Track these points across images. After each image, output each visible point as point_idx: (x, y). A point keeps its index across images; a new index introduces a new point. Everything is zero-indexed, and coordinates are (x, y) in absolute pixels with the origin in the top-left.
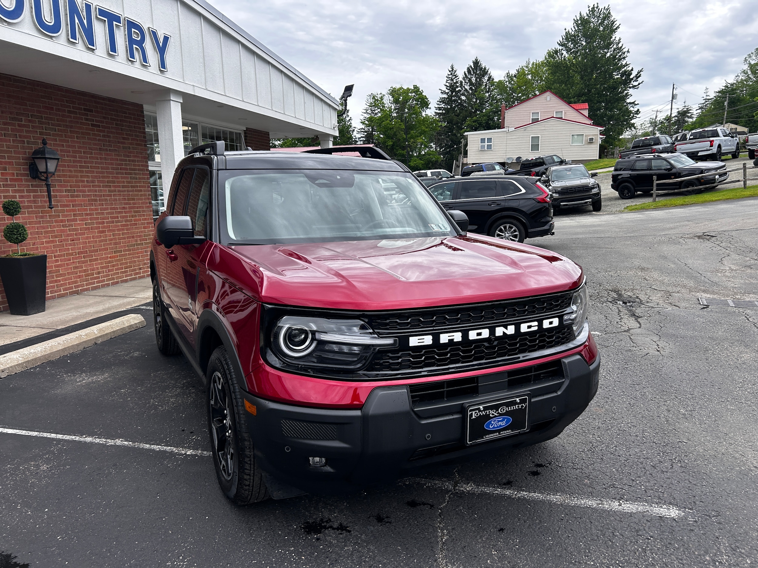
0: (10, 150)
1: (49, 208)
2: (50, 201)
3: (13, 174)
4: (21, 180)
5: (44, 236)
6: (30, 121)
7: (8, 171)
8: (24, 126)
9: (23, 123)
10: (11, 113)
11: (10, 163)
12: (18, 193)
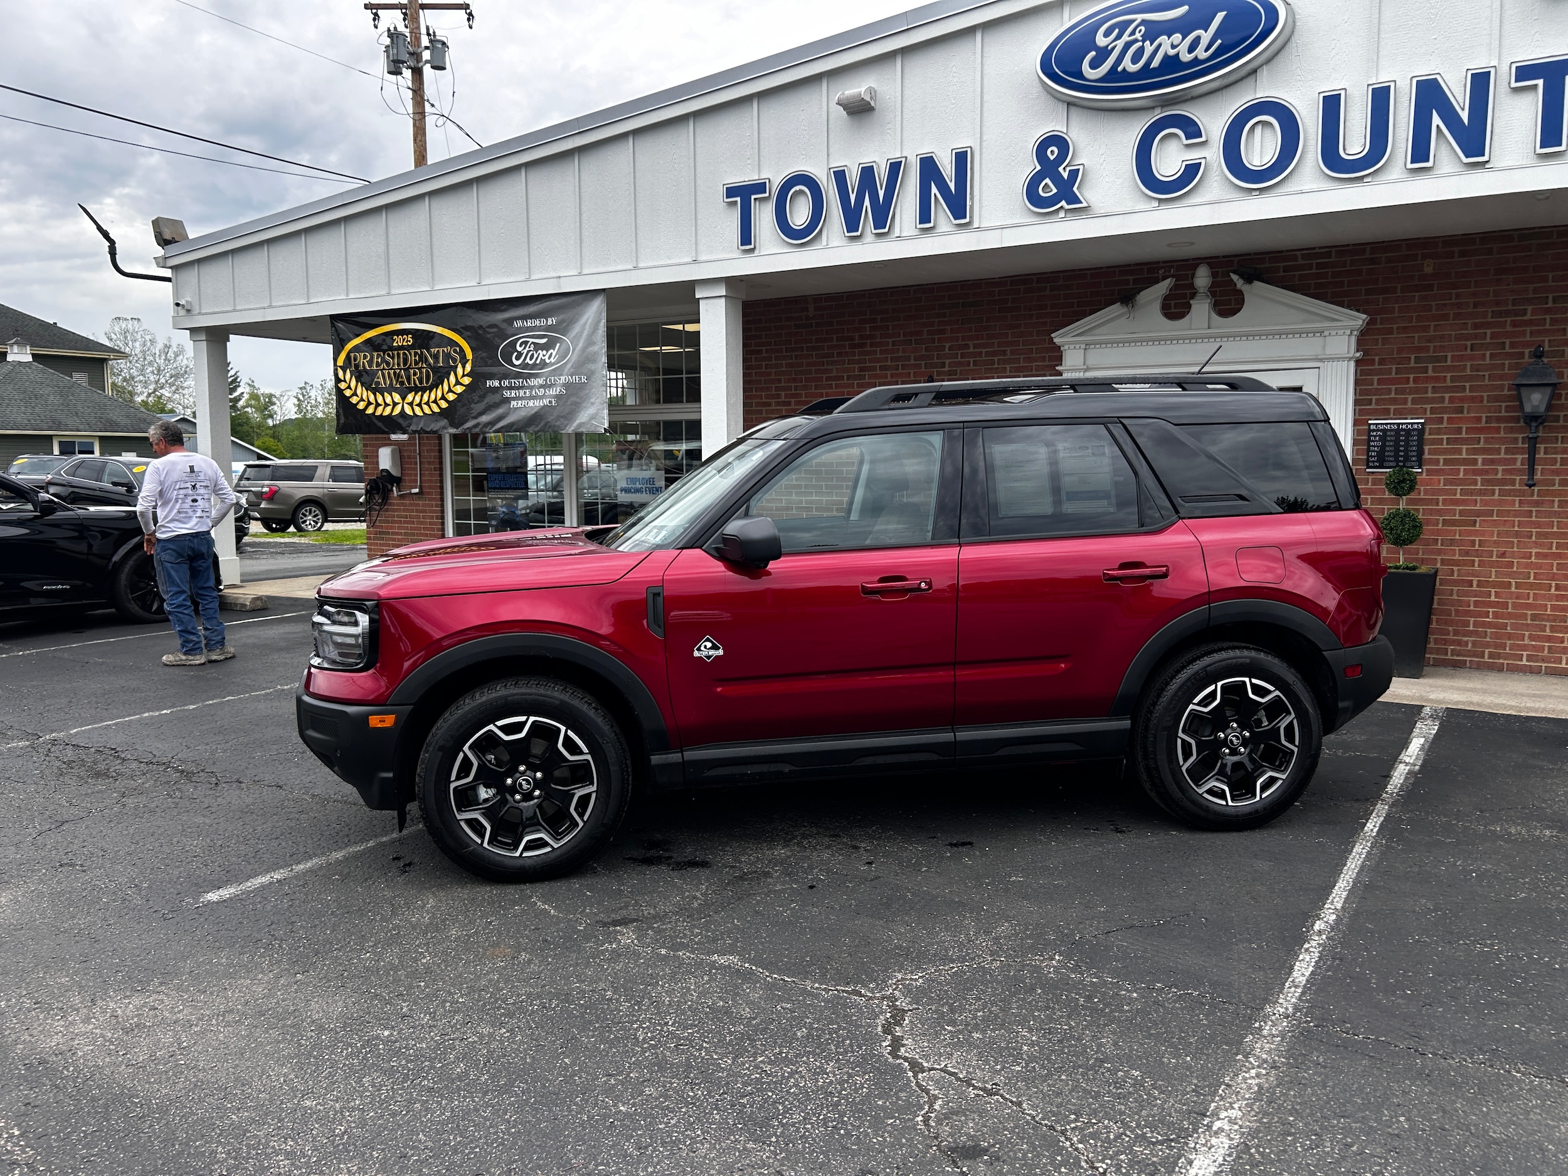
0: (1480, 373)
1: (1527, 485)
2: (1532, 471)
3: (1479, 419)
4: (1498, 430)
5: (1535, 542)
6: (1548, 311)
7: (1465, 414)
8: (1530, 323)
9: (1528, 317)
10: (1498, 304)
11: (1473, 399)
12: (1483, 454)
